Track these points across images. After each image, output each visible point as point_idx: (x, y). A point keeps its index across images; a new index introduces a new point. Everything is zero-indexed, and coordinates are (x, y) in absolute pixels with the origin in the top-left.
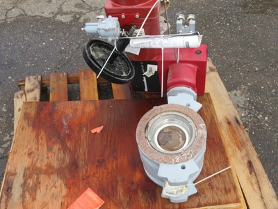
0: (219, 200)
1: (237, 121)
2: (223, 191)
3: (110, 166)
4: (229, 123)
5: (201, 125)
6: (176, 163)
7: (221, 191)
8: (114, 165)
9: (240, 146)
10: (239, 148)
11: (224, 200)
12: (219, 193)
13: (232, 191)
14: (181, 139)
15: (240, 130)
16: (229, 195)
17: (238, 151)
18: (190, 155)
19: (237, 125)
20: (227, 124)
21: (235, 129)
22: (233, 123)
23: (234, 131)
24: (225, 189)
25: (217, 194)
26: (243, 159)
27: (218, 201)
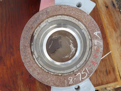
0: (102, 81)
1: (114, 5)
2: (105, 73)
3: (8, 63)
4: (107, 7)
5: (96, 33)
6: (70, 85)
7: (103, 73)
8: (12, 61)
9: (115, 28)
10: (115, 30)
11: (105, 81)
12: (102, 75)
13: (112, 72)
14: (72, 46)
15: (115, 13)
16: (109, 76)
17: (114, 32)
18: (85, 75)
19: (113, 8)
20: (105, 8)
21: (112, 12)
22: (110, 6)
23: (111, 14)
24: (106, 71)
25: (100, 76)
26: (117, 39)
27: (100, 82)
